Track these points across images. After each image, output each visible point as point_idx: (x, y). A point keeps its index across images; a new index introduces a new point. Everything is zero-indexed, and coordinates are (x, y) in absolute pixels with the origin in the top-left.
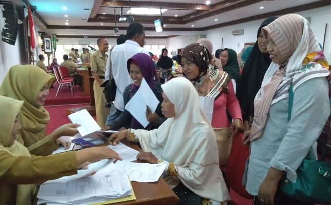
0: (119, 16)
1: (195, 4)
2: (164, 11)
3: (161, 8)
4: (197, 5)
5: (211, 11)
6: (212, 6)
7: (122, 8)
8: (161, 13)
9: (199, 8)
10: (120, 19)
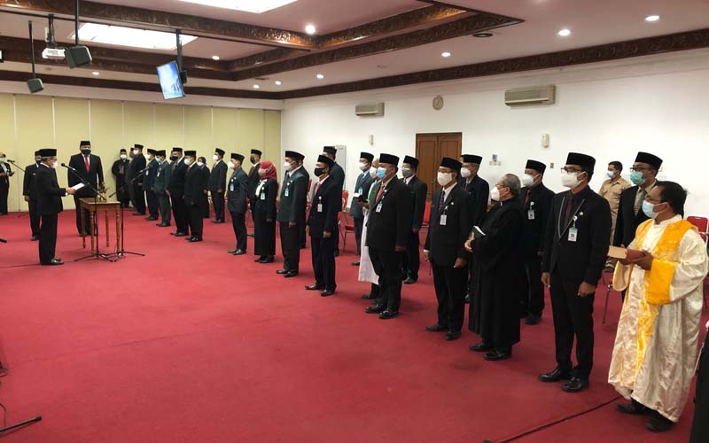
0: (41, 45)
1: (274, 29)
2: (186, 39)
3: (178, 32)
4: (279, 31)
5: (315, 50)
6: (319, 39)
7: (51, 18)
8: (179, 46)
9: (283, 41)
10: (46, 53)
